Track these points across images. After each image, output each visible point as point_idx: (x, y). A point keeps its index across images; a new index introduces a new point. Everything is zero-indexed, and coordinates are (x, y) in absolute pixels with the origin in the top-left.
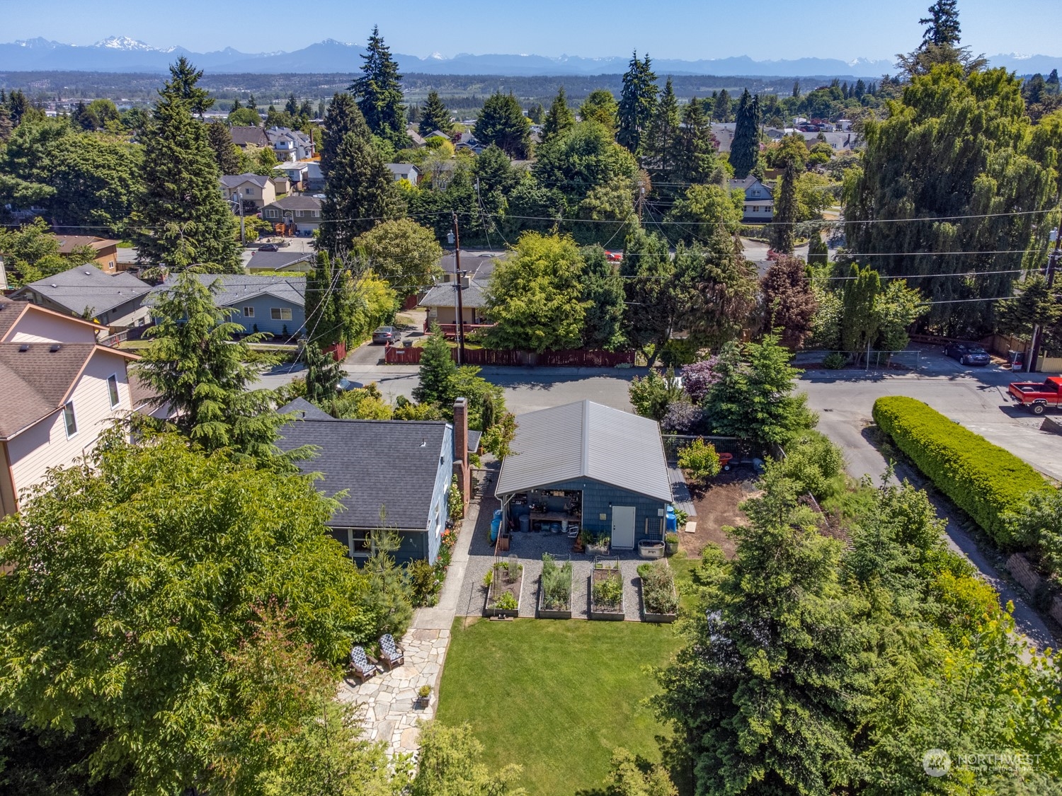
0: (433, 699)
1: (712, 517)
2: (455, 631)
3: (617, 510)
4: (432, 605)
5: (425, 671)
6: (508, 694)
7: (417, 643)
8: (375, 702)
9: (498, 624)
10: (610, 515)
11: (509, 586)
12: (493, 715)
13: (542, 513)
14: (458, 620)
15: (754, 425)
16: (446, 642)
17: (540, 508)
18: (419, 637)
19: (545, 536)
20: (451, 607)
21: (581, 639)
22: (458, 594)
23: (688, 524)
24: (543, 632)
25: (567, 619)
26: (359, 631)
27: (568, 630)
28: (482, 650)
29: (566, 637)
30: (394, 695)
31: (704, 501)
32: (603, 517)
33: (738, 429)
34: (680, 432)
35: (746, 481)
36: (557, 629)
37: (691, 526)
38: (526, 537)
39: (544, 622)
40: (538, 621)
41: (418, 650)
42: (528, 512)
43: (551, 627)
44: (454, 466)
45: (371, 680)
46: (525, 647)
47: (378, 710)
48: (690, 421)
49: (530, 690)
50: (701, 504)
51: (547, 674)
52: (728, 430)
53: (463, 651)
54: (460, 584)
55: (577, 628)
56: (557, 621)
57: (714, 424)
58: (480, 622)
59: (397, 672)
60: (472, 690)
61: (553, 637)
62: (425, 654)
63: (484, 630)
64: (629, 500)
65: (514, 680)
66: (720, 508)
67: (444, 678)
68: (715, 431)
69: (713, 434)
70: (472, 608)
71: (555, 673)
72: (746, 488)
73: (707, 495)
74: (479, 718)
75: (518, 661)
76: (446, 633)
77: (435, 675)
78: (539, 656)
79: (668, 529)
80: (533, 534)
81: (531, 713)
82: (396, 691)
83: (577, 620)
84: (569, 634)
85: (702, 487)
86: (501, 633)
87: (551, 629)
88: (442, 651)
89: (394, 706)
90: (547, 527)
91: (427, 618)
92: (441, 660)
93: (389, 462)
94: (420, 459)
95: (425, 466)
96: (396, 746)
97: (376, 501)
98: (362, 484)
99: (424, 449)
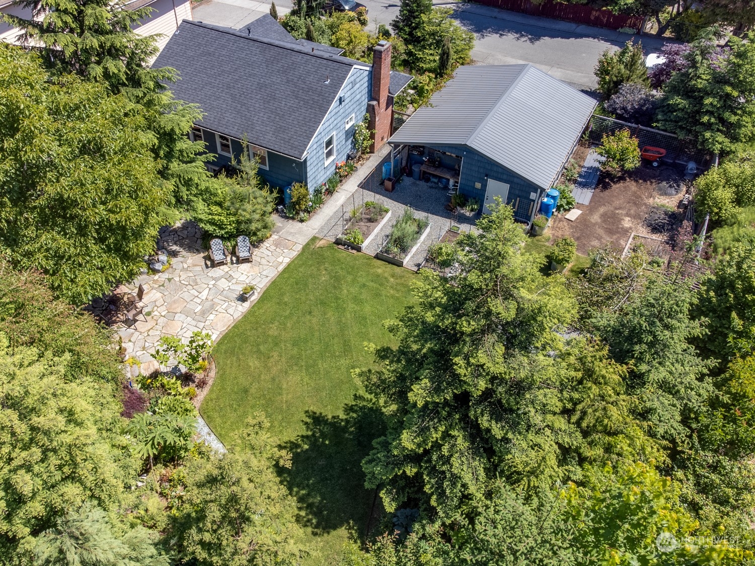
0: (255, 297)
1: (602, 210)
2: (306, 247)
3: (492, 184)
4: (302, 221)
5: (264, 273)
6: (310, 313)
7: (273, 248)
8: (214, 285)
9: (343, 253)
10: (484, 186)
11: (368, 224)
12: (288, 325)
13: (434, 166)
14: (314, 239)
15: (698, 128)
16: (294, 254)
17: (432, 162)
18: (277, 244)
19: (431, 187)
20: (316, 227)
21: (398, 288)
22: (328, 217)
23: (572, 211)
24: (372, 271)
25: (399, 266)
26: (221, 228)
27: (393, 276)
28: (315, 270)
29: (388, 281)
30: (230, 284)
31: (607, 193)
32: (478, 185)
33: (681, 128)
34: (619, 117)
35: (664, 183)
36: (384, 272)
37: (574, 214)
38: (414, 184)
39: (379, 262)
40: (375, 260)
41: (270, 254)
42: (422, 163)
43: (382, 268)
44: (369, 105)
45: (222, 267)
46: (349, 278)
47: (212, 291)
48: (633, 108)
49: (329, 314)
50: (602, 194)
51: (351, 306)
52: (670, 126)
53: (300, 266)
54: (335, 210)
55: (401, 277)
56: (390, 266)
57: (660, 117)
58: (329, 247)
59: (244, 267)
60: (286, 300)
61: (377, 278)
62: (272, 259)
63: (327, 254)
64: (505, 177)
65: (323, 303)
66: (617, 203)
67: (274, 284)
68: (654, 125)
69: (653, 127)
70: (330, 233)
71: (357, 308)
72: (660, 189)
73: (614, 186)
74: (277, 324)
75: (335, 287)
76: (299, 248)
77: (269, 278)
78: (354, 290)
79: (540, 211)
80: (422, 183)
81: (317, 334)
82: (234, 281)
83: (407, 270)
84: (392, 280)
85: (615, 177)
86: (339, 260)
87: (380, 271)
88: (287, 260)
89: (225, 292)
90: (436, 180)
91: (292, 231)
92: (281, 268)
93: (293, 92)
94: (319, 95)
95: (321, 102)
96: (208, 323)
97: (271, 124)
98: (266, 105)
99: (326, 85)
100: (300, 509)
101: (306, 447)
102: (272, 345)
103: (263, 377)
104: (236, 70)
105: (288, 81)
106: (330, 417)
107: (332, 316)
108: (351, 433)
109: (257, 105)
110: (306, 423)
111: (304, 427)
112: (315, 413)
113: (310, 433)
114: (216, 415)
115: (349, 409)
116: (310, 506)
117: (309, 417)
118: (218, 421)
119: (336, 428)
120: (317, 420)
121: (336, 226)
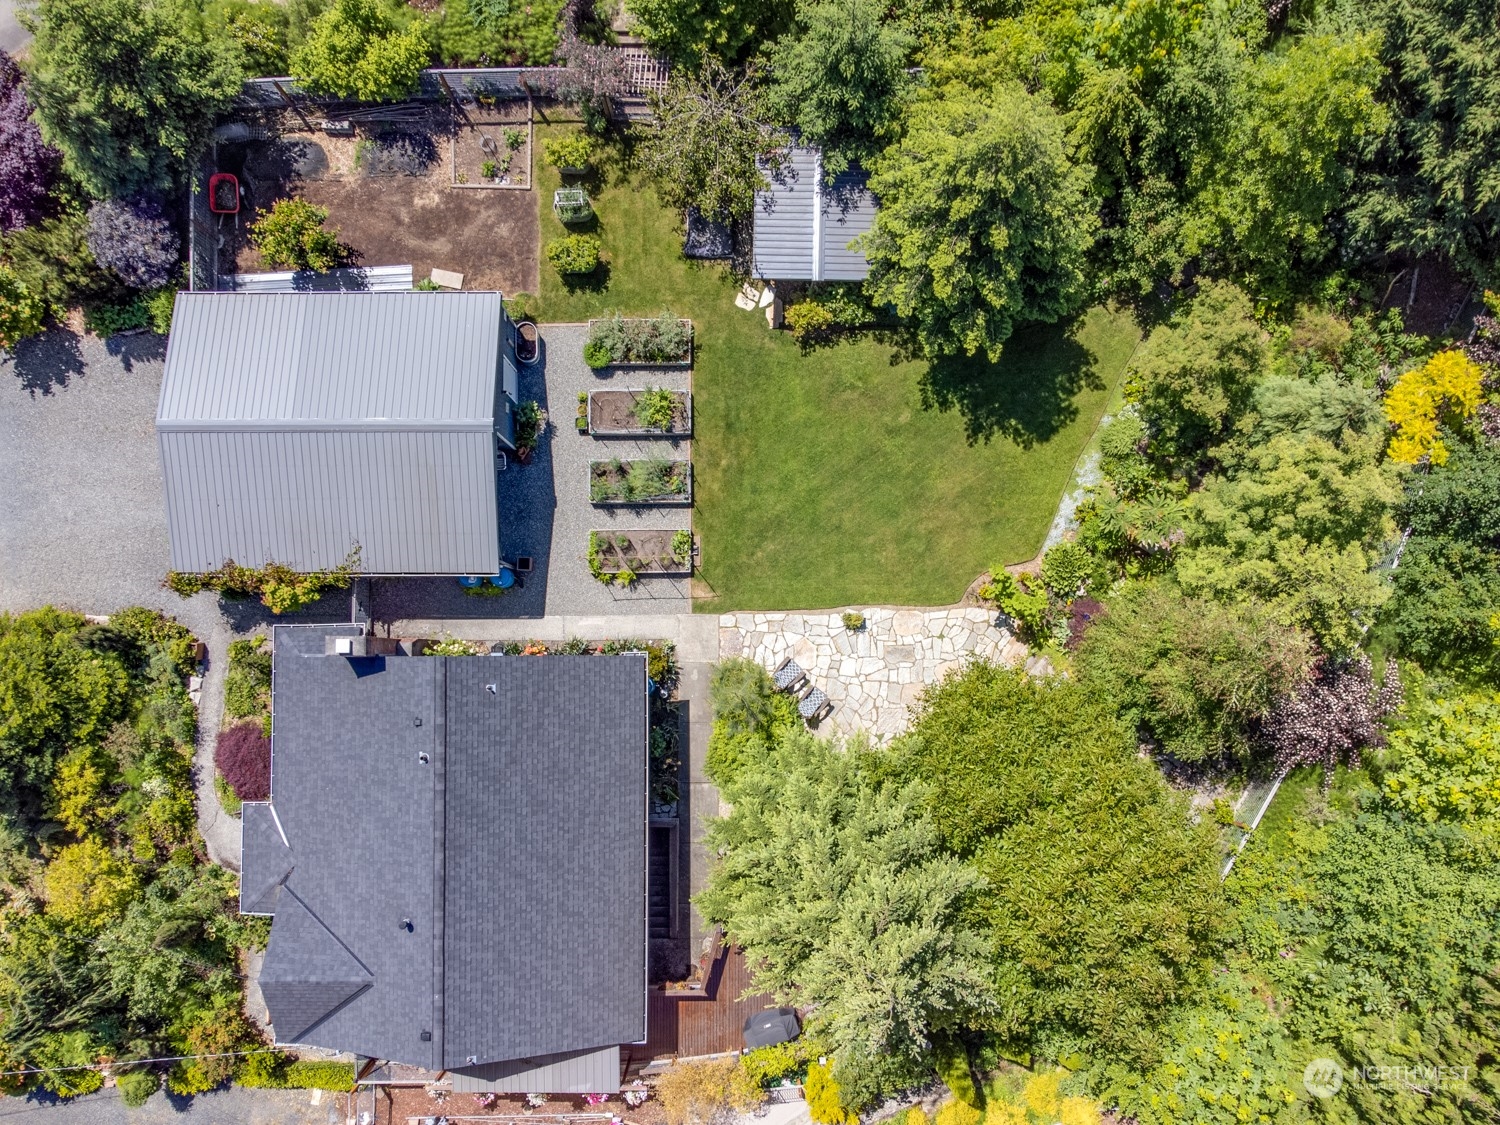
2: (721, 609)
5: (800, 629)
9: (708, 554)
11: (637, 545)
12: (871, 541)
14: (699, 608)
16: (743, 617)
20: (673, 622)
21: (733, 447)
22: (643, 617)
24: (722, 496)
27: (716, 464)
29: (729, 466)
36: (713, 480)
39: (700, 495)
46: (752, 516)
51: (800, 486)
53: (764, 592)
54: (620, 617)
55: (713, 453)
56: (698, 479)
58: (703, 577)
59: (803, 663)
61: (732, 481)
62: (770, 639)
65: (814, 522)
70: (674, 594)
71: (799, 477)
74: (877, 556)
75: (779, 524)
76: (727, 618)
78: (770, 498)
82: (839, 655)
84: (723, 462)
87: (716, 486)
88: (760, 617)
93: (530, 738)
94: (523, 687)
95: (535, 677)
96: (919, 638)
97: (602, 740)
98: (572, 771)
99: (500, 687)
100: (1080, 388)
101: (1013, 422)
102: (912, 540)
103: (960, 520)
104: (518, 875)
105: (514, 761)
106: (965, 419)
107: (827, 502)
108: (973, 386)
109: (576, 788)
110: (987, 438)
111: (993, 439)
112: (968, 437)
113: (995, 428)
114: (1032, 535)
115: (945, 405)
116: (1071, 381)
117: (976, 441)
118: (1037, 528)
119: (975, 405)
120: (975, 430)
121: (656, 595)
